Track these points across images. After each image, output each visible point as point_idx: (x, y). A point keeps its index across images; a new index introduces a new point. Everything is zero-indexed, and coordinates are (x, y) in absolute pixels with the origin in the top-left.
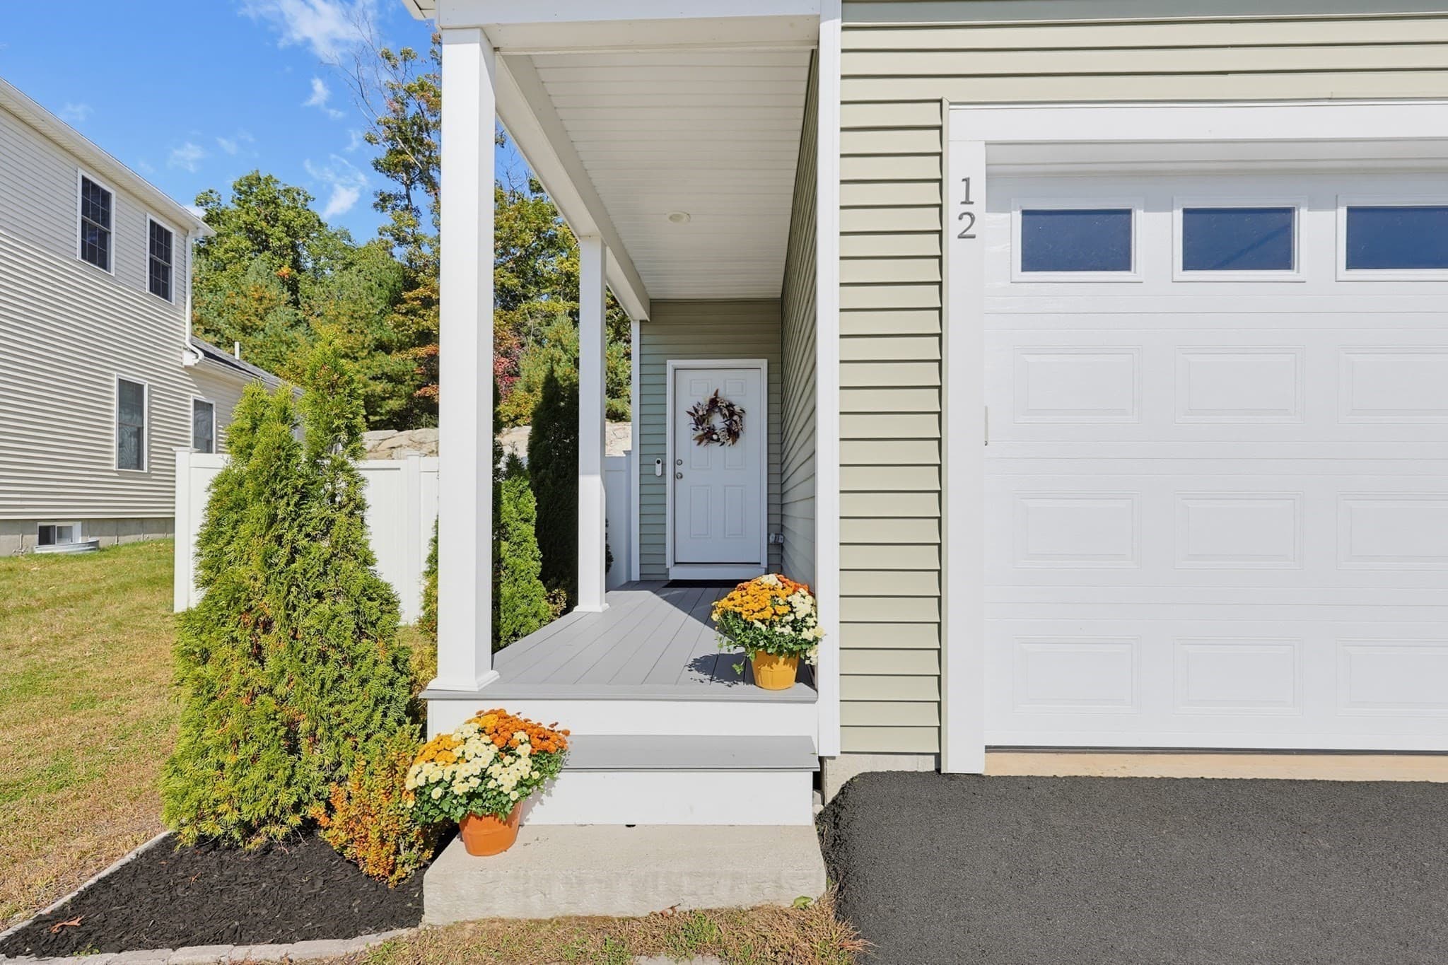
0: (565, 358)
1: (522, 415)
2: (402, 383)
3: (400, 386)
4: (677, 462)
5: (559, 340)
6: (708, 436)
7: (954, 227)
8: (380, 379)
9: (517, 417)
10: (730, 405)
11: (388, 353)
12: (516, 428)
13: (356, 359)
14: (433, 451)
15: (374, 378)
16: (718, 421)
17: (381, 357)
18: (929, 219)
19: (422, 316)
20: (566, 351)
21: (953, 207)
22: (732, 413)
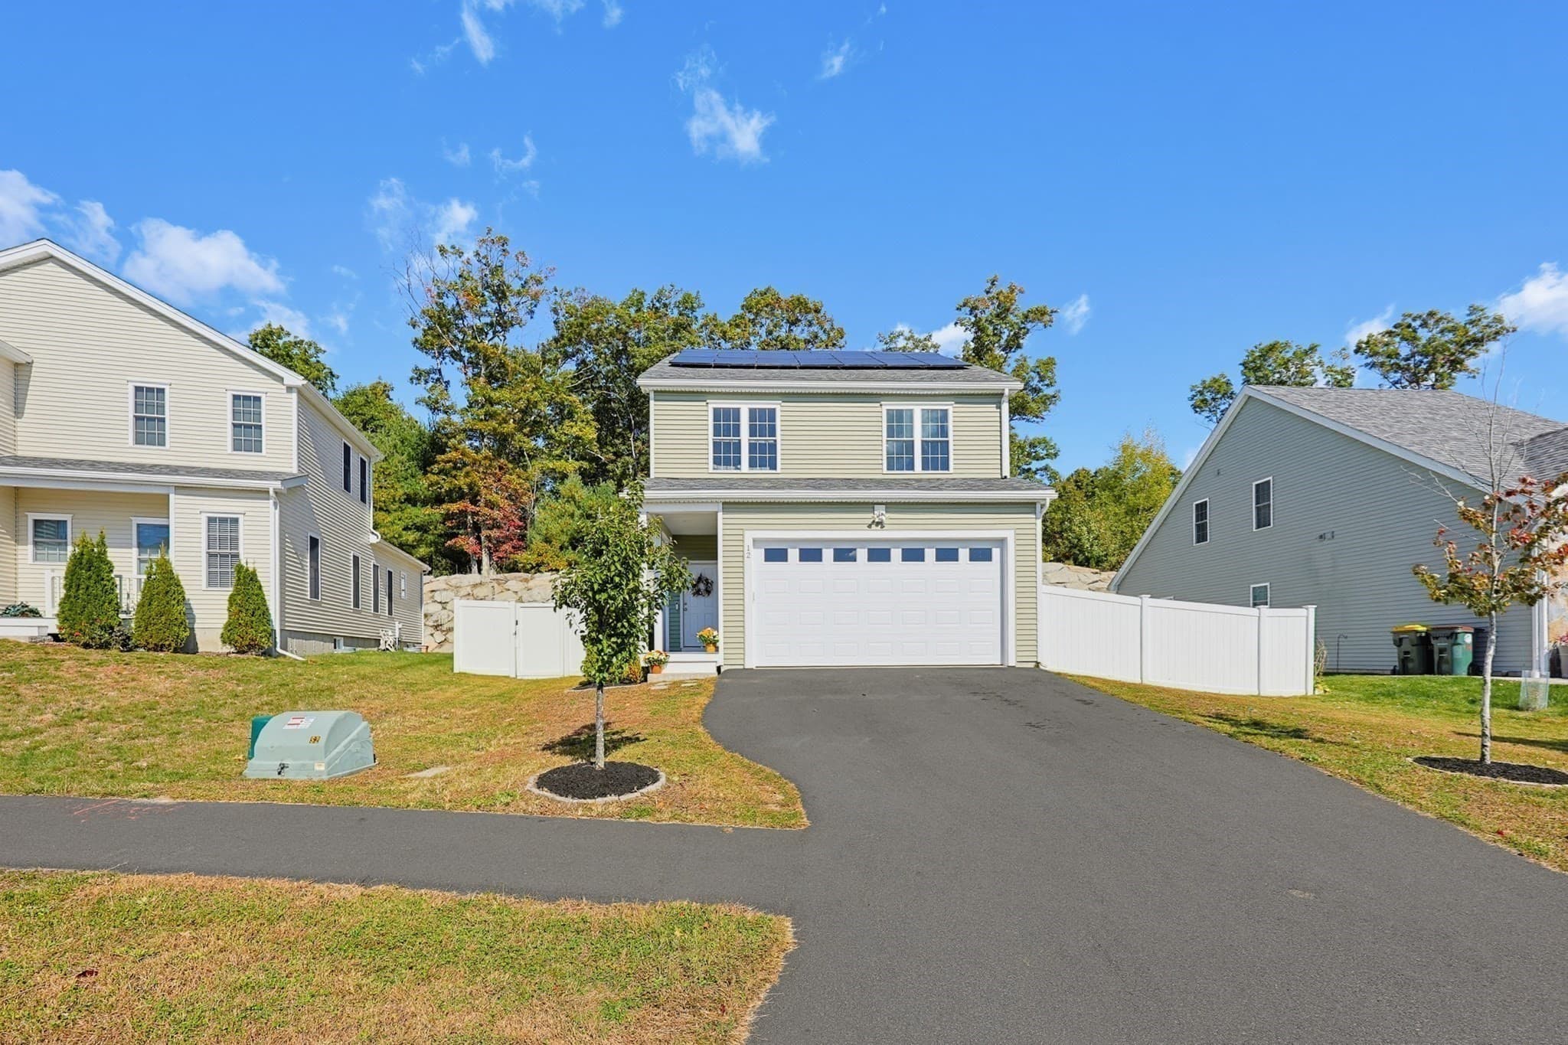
0: (578, 513)
1: (543, 563)
2: (426, 531)
3: (425, 535)
4: (685, 604)
5: (573, 497)
6: (698, 593)
7: (746, 556)
8: (410, 529)
9: (538, 565)
10: (707, 579)
11: (414, 505)
12: (538, 574)
13: (388, 511)
14: (469, 594)
15: (406, 529)
16: (702, 586)
17: (411, 510)
18: (741, 554)
19: (455, 477)
20: (579, 508)
21: (746, 551)
22: (708, 583)
